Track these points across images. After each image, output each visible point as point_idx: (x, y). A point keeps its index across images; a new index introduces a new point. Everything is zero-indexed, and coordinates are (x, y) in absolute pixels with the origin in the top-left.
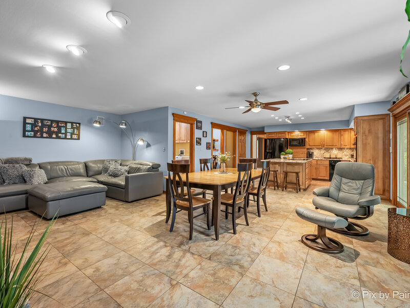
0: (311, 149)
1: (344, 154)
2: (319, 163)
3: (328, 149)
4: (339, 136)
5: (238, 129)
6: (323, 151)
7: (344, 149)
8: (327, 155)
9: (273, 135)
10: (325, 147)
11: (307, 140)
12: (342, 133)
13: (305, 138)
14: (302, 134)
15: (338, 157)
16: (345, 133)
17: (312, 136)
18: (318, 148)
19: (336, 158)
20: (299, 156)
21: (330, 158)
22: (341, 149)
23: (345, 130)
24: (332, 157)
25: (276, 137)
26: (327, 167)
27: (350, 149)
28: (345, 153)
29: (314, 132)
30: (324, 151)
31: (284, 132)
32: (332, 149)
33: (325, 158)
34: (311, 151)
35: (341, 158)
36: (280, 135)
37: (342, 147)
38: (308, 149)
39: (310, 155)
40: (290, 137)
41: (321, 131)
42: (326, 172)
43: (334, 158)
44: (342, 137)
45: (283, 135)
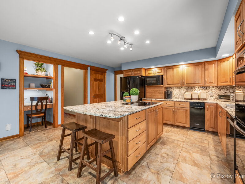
0: (170, 88)
1: (208, 93)
2: (177, 105)
3: (190, 87)
4: (202, 71)
5: (90, 66)
6: (183, 91)
7: (209, 87)
8: (188, 95)
9: (129, 73)
10: (185, 85)
11: (165, 77)
12: (207, 66)
13: (162, 76)
14: (160, 71)
15: (201, 98)
16: (210, 66)
17: (170, 72)
18: (178, 87)
19: (199, 99)
20: (156, 96)
21: (192, 99)
22: (205, 87)
23: (210, 63)
24: (193, 97)
25: (132, 75)
26: (187, 111)
27: (217, 87)
28: (211, 92)
29: (172, 67)
30: (185, 90)
31: (140, 69)
32: (194, 87)
33: (185, 99)
34: (170, 90)
35: (206, 99)
36: (136, 73)
37: (207, 85)
38: (166, 88)
39: (168, 95)
40: (147, 75)
41: (181, 66)
42: (186, 117)
43: (196, 99)
44: (207, 72)
45: (138, 72)
